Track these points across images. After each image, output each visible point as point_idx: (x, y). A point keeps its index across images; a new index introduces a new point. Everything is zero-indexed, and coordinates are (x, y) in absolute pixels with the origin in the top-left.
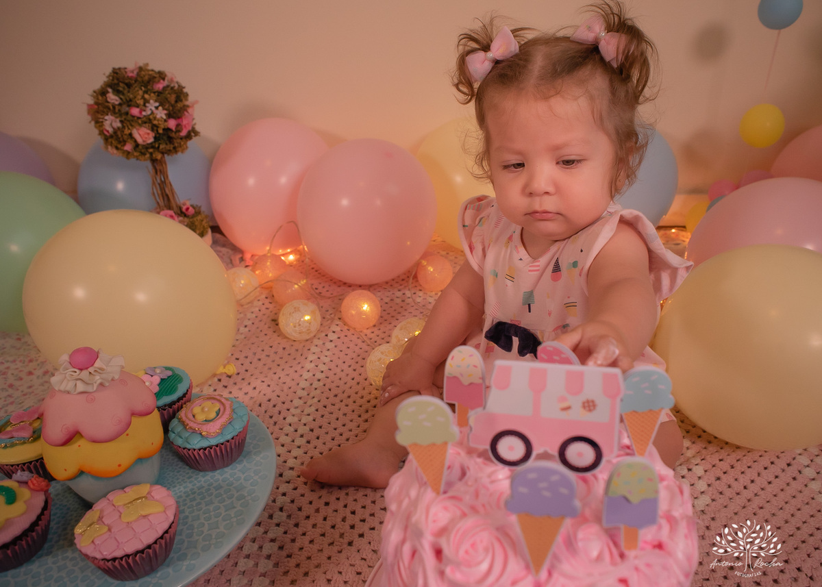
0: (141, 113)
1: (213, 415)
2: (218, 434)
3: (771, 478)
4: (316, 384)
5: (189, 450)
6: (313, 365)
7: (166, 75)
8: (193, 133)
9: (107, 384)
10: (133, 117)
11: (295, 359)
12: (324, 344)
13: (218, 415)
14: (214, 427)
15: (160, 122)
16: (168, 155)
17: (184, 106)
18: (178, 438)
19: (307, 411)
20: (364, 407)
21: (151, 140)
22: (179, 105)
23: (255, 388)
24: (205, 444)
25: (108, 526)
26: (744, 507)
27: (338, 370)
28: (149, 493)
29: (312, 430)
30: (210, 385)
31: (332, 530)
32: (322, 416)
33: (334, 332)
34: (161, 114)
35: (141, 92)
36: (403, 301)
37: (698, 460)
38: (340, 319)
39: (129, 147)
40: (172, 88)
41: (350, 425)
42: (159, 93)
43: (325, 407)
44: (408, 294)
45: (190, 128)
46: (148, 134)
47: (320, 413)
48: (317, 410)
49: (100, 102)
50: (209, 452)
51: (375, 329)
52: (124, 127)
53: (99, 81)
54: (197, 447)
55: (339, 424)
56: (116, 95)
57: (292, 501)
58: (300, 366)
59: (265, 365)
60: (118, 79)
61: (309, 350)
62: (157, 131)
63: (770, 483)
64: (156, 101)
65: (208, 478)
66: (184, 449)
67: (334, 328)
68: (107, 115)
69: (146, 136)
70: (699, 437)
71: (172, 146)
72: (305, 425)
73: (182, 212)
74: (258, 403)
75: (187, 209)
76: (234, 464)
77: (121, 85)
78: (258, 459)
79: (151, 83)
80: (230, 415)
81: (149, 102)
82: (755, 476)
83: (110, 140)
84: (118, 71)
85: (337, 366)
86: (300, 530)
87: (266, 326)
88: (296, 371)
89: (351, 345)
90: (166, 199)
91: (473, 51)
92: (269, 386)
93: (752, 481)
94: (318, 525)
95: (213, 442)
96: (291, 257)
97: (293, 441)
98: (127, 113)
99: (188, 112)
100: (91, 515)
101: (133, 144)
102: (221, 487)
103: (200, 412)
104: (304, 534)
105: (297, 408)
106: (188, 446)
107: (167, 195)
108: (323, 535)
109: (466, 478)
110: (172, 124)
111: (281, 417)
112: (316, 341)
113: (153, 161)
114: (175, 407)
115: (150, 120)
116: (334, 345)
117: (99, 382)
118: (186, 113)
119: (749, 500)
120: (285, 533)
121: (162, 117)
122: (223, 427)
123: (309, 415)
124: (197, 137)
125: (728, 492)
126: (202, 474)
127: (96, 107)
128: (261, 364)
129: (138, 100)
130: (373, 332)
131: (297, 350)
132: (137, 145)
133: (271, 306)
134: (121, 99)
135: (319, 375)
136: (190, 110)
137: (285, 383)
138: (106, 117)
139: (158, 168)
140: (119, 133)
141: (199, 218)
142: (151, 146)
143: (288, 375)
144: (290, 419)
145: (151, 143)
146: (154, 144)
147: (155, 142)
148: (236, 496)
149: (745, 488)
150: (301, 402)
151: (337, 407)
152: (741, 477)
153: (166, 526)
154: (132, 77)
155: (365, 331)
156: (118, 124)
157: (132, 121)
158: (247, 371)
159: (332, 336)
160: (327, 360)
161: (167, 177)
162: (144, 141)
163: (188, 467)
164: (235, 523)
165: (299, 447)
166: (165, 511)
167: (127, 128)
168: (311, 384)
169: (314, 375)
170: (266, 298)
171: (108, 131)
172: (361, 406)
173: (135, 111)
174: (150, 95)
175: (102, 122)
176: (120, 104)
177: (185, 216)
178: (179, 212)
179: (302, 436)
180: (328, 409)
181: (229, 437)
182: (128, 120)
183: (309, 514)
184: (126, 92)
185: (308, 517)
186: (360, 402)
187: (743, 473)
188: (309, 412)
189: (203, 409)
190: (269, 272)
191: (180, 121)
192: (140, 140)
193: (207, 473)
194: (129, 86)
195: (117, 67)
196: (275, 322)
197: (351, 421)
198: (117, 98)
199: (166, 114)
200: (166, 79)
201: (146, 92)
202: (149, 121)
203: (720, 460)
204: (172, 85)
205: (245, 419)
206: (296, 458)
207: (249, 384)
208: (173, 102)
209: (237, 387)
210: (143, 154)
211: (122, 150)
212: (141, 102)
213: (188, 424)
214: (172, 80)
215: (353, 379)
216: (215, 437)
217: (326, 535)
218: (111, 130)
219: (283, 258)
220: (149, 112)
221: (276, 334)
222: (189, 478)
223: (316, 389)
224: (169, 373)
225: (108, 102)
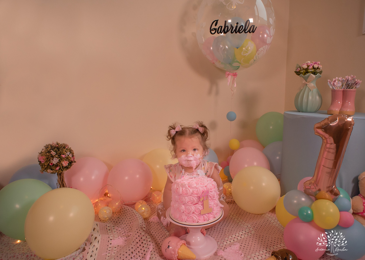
0: (65, 156)
34: (71, 156)
39: (58, 169)
49: (48, 155)
62: (69, 161)
91: (171, 129)
129: (64, 152)
167: (61, 161)
174: (67, 150)
182: (61, 159)
198: (55, 153)
202: (67, 158)
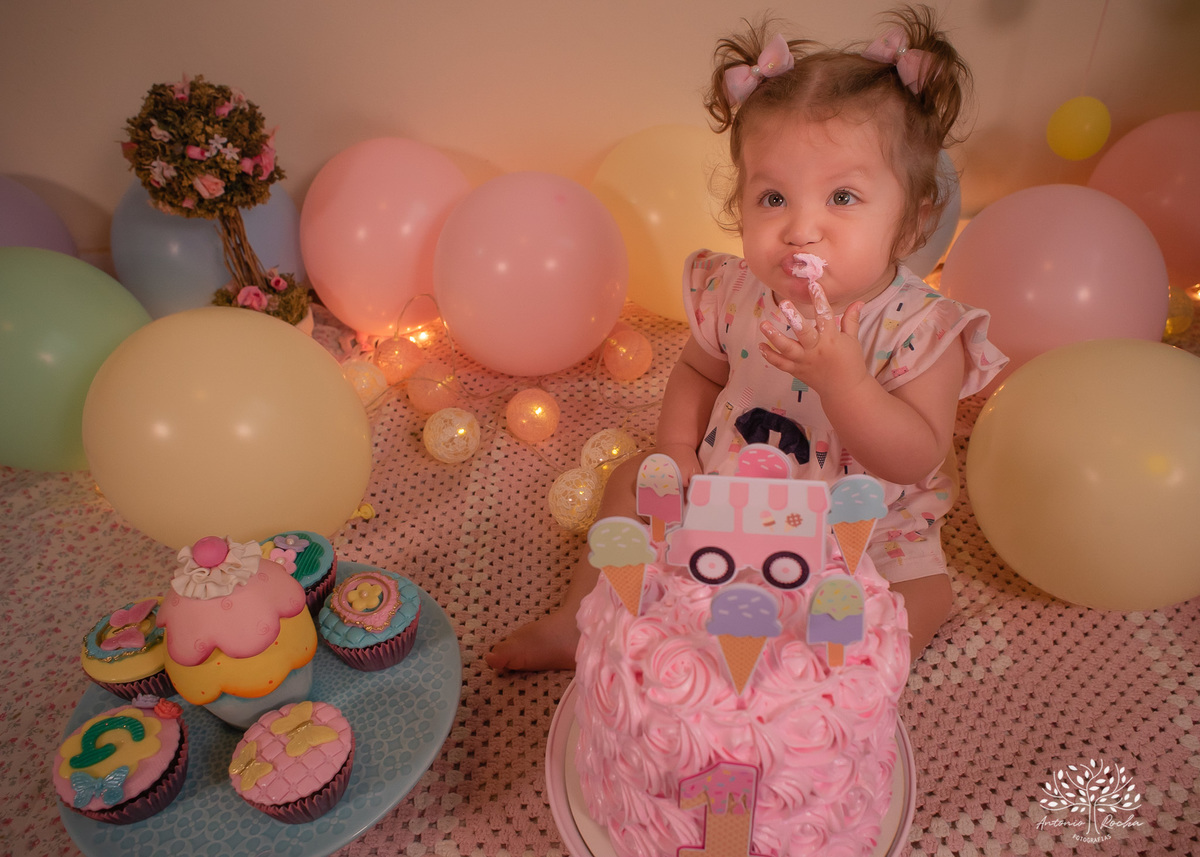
0: (202, 154)
1: (376, 602)
2: (386, 628)
3: (1088, 628)
4: (484, 526)
5: (351, 650)
6: (476, 499)
7: (231, 94)
8: (277, 174)
9: (245, 583)
10: (193, 160)
11: (450, 490)
12: (487, 466)
13: (381, 600)
14: (379, 619)
15: (231, 166)
16: (243, 207)
17: (261, 136)
18: (334, 634)
19: (479, 565)
20: (554, 556)
21: (219, 190)
22: (254, 136)
23: (403, 536)
24: (371, 641)
25: (271, 762)
26: (1054, 669)
27: (511, 504)
28: (314, 714)
29: (488, 593)
30: (343, 535)
31: (533, 727)
32: (500, 572)
33: (499, 449)
34: (231, 153)
35: (200, 125)
36: (587, 396)
37: (995, 610)
38: (504, 428)
39: (188, 204)
40: (242, 112)
41: (538, 583)
42: (225, 122)
43: (501, 558)
44: (594, 385)
45: (273, 169)
46: (217, 184)
47: (496, 568)
48: (491, 564)
49: (142, 139)
50: (377, 650)
51: (554, 441)
52: (180, 176)
53: (135, 106)
54: (362, 645)
55: (524, 581)
56: (164, 129)
57: (477, 692)
58: (459, 500)
59: (411, 500)
60: (163, 105)
61: (469, 476)
62: (228, 178)
63: (1086, 634)
64: (223, 135)
65: (376, 680)
66: (344, 649)
67: (498, 442)
68: (155, 159)
69: (214, 187)
70: (995, 576)
71: (250, 197)
72: (478, 585)
73: (269, 286)
74: (411, 556)
75: (278, 282)
76: (406, 659)
77: (170, 113)
78: (436, 650)
79: (212, 107)
80: (397, 600)
81: (213, 138)
82: (1067, 627)
83: (161, 194)
84: (161, 91)
85: (509, 498)
86: (492, 730)
87: (405, 443)
88: (455, 508)
89: (525, 466)
90: (244, 267)
91: (736, 64)
92: (422, 532)
93: (1064, 634)
94: (515, 722)
95: (381, 638)
96: (424, 336)
97: (466, 609)
98: (183, 156)
99: (267, 146)
100: (245, 750)
101: (196, 198)
102: (396, 692)
103: (358, 597)
104: (498, 734)
105: (463, 561)
106: (350, 646)
107: (246, 264)
108: (522, 734)
109: (665, 597)
110: (247, 165)
111: (445, 576)
112: (476, 464)
113: (224, 218)
114: (320, 588)
115: (216, 162)
116: (500, 468)
117: (235, 582)
118: (265, 147)
119: (1060, 659)
120: (474, 733)
121: (234, 159)
122: (391, 619)
123: (481, 571)
124: (283, 180)
125: (1034, 651)
126: (366, 674)
127: (136, 146)
128: (406, 499)
129: (198, 135)
130: (551, 446)
131: (452, 477)
132: (201, 200)
133: (406, 413)
134: (171, 133)
135: (487, 513)
136: (270, 142)
137: (442, 526)
138: (154, 163)
139: (231, 228)
140: (175, 185)
141: (295, 294)
142: (221, 199)
143: (444, 514)
144: (457, 578)
145: (222, 196)
146: (224, 197)
147: (226, 194)
148: (416, 703)
149: (1055, 643)
150: (468, 552)
151: (517, 557)
152: (1050, 630)
153: (343, 758)
154: (182, 98)
155: (541, 445)
156: (171, 172)
157: (192, 166)
158: (388, 511)
159: (497, 455)
160: (494, 490)
161: (245, 238)
162: (211, 194)
163: (346, 667)
164: (422, 740)
165: (475, 617)
166: (339, 739)
167: (185, 178)
168: (478, 526)
169: (480, 513)
170: (399, 401)
171: (158, 183)
172: (548, 555)
173: (194, 152)
174: (213, 127)
175: (148, 170)
176: (171, 142)
177: (275, 291)
178: (266, 287)
179: (476, 601)
180: (505, 561)
181: (400, 630)
182: (186, 166)
183: (500, 707)
184: (177, 123)
185: (500, 712)
186: (546, 548)
187: (1052, 623)
188: (481, 567)
189: (361, 593)
190: (398, 363)
191: (257, 160)
192: (205, 194)
193: (374, 673)
194: (181, 114)
195: (158, 83)
196: (417, 436)
197: (539, 576)
198: (166, 133)
199: (237, 154)
200: (232, 98)
201: (207, 123)
202: (216, 166)
203: (1023, 608)
204: (241, 107)
205: (417, 602)
206: (473, 632)
207: (395, 529)
208: (246, 134)
209: (378, 535)
210: (212, 211)
211: (181, 207)
212: (202, 138)
213: (345, 617)
214: (240, 100)
215: (533, 516)
216: (384, 631)
217: (527, 734)
218: (163, 182)
219: (412, 339)
220: (214, 153)
221: (419, 455)
222: (352, 681)
223: (485, 533)
224: (306, 543)
225: (154, 140)
